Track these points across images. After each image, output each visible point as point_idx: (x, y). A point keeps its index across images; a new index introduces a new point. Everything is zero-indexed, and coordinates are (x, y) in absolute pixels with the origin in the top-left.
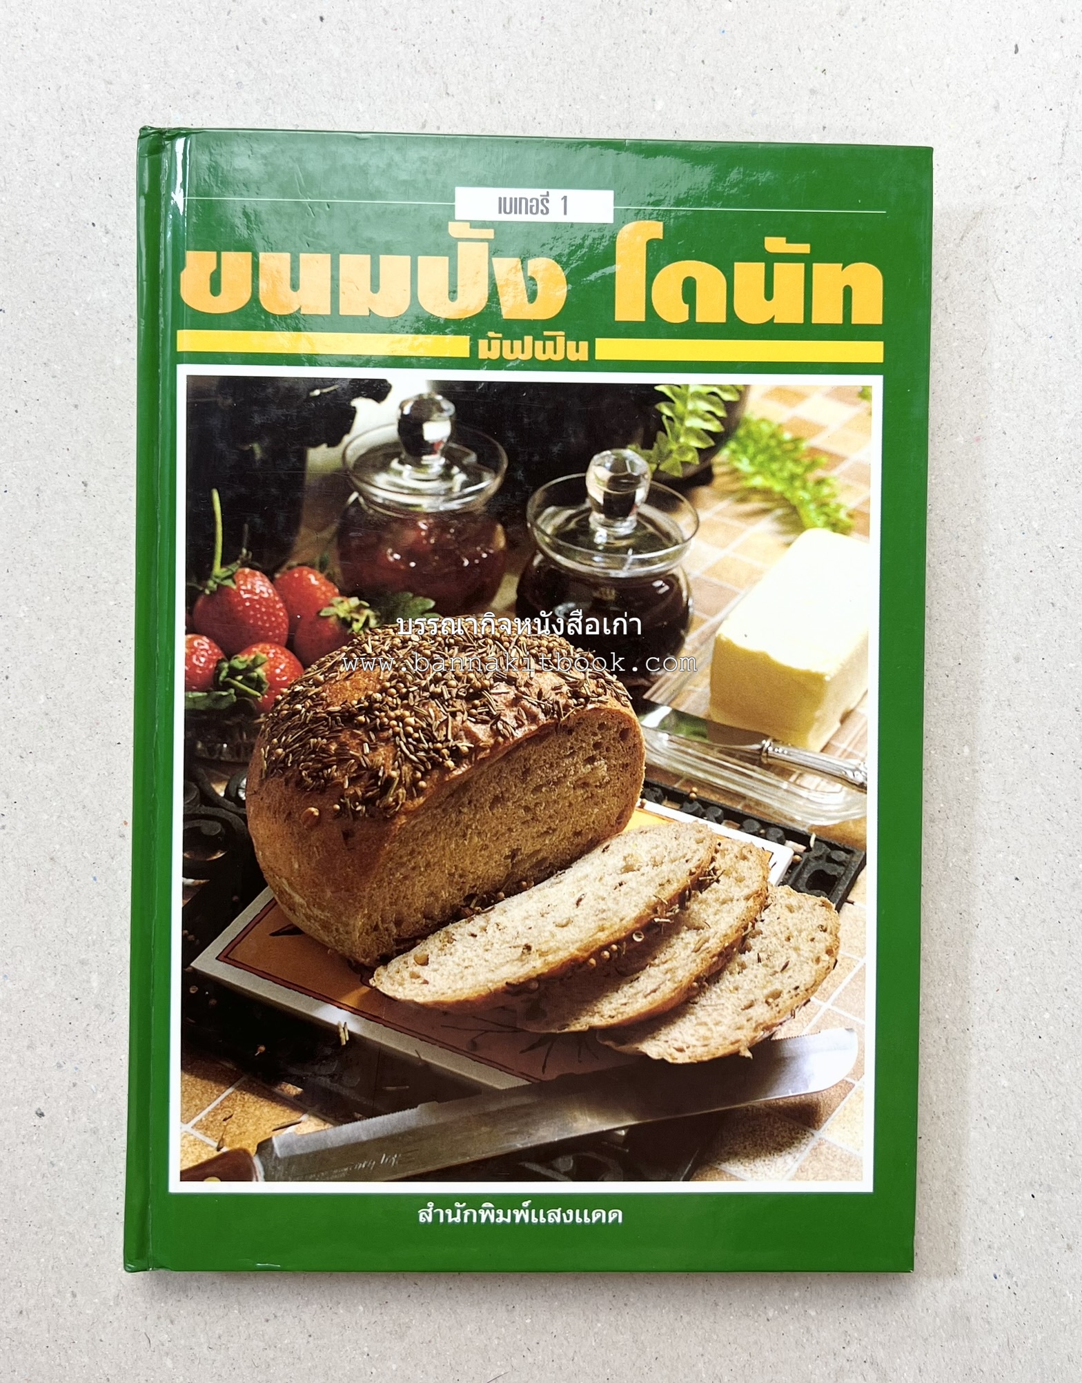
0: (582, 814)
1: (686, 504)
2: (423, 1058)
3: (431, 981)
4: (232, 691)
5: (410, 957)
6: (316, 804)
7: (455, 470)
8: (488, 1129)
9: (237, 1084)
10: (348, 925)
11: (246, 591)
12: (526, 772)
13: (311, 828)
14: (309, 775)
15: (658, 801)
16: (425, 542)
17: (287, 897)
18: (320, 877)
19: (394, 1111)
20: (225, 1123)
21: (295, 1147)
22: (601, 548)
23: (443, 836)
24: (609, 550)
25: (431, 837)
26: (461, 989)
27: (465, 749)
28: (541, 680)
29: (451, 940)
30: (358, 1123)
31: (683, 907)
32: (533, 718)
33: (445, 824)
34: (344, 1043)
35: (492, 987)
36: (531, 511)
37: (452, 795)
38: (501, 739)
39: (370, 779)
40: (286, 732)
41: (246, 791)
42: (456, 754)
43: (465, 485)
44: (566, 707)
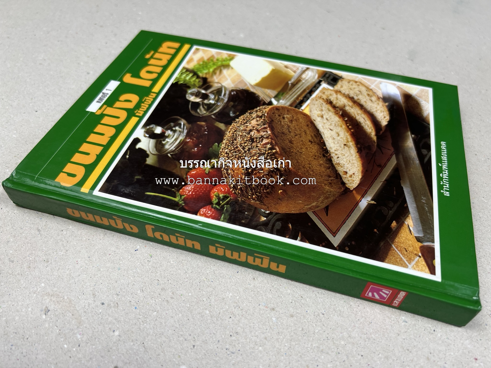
0: (301, 123)
1: (211, 84)
2: (383, 181)
3: (354, 172)
4: (225, 206)
5: (344, 176)
6: (278, 190)
7: (174, 129)
8: (411, 169)
9: (391, 243)
10: (328, 191)
11: (189, 192)
12: (283, 133)
13: (287, 194)
14: (266, 190)
15: (301, 106)
16: (194, 141)
17: (312, 207)
18: (307, 195)
19: (404, 194)
20: (408, 252)
21: (419, 229)
22: (216, 103)
23: (300, 158)
24: (218, 101)
25: (299, 161)
26: (357, 164)
27: (270, 146)
28: (253, 124)
29: (339, 164)
30: (408, 205)
31: (338, 107)
32: (265, 128)
33: (295, 157)
34: (375, 203)
35: (358, 156)
36: (197, 115)
37: (286, 153)
38: (270, 137)
39: (273, 173)
40: (247, 193)
41: (266, 211)
42: (270, 149)
43: (180, 127)
44: (264, 120)
